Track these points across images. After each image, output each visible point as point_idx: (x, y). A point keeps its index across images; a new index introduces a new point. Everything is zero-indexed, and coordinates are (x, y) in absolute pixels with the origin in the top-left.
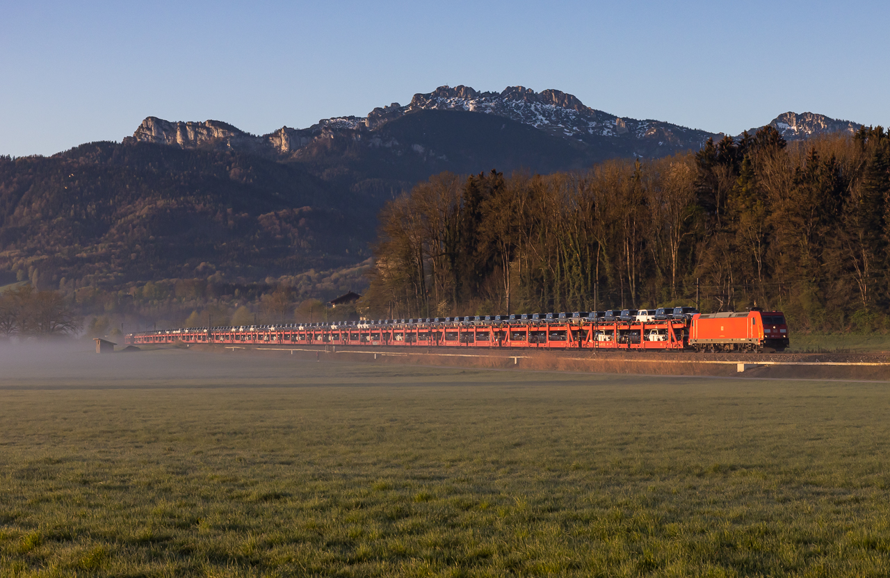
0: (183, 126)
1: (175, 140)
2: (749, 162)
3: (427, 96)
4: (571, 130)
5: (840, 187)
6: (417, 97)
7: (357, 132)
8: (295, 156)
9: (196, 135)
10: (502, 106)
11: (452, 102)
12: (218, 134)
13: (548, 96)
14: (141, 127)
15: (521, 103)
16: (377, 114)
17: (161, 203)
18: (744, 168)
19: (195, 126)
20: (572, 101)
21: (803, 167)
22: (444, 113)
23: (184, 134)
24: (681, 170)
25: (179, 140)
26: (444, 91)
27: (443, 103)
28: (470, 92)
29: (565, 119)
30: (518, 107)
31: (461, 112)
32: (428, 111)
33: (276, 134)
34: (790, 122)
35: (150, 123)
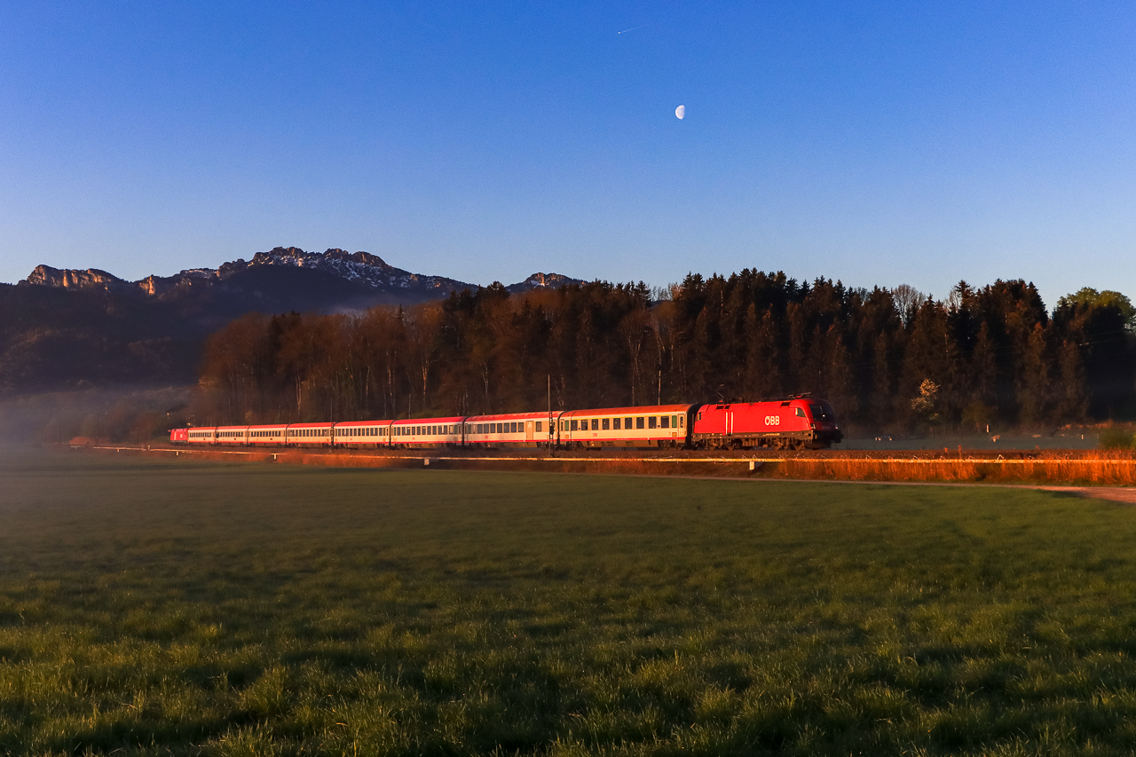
0: (68, 272)
1: (62, 284)
3: (266, 254)
4: (376, 283)
6: (258, 254)
7: (210, 280)
8: (160, 298)
9: (79, 281)
10: (323, 263)
11: (285, 259)
12: (97, 279)
13: (359, 256)
14: (34, 272)
15: (339, 261)
16: (226, 267)
17: (48, 333)
19: (78, 273)
20: (378, 261)
21: (520, 312)
22: (279, 267)
23: (70, 279)
24: (432, 311)
25: (65, 284)
26: (278, 251)
27: (278, 260)
28: (299, 252)
29: (372, 275)
30: (336, 264)
31: (291, 266)
32: (266, 265)
33: (145, 281)
34: (540, 280)
35: (42, 270)
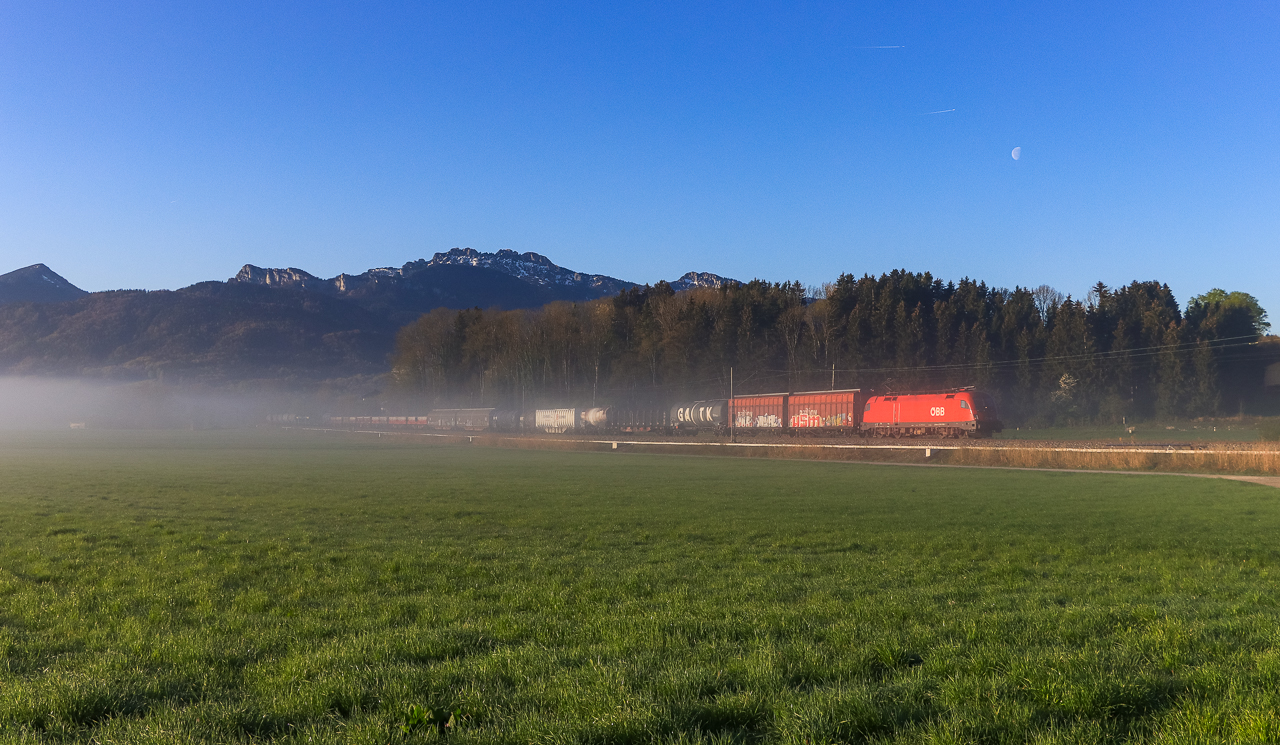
0: (271, 271)
1: (265, 281)
2: (648, 305)
3: (444, 255)
4: (543, 280)
5: (708, 324)
6: (437, 255)
7: (394, 278)
8: (350, 294)
9: (280, 279)
10: (495, 263)
11: (461, 259)
12: (296, 277)
13: (527, 256)
14: (241, 271)
15: (509, 261)
16: (408, 266)
17: (253, 325)
18: (644, 309)
19: (280, 272)
20: (545, 261)
21: (685, 307)
22: (455, 267)
23: (272, 278)
24: (603, 309)
25: (268, 281)
26: (455, 252)
27: (455, 260)
28: (474, 253)
29: (539, 273)
30: (507, 264)
31: (467, 266)
32: (444, 265)
33: (337, 278)
34: (693, 279)
35: (248, 269)
